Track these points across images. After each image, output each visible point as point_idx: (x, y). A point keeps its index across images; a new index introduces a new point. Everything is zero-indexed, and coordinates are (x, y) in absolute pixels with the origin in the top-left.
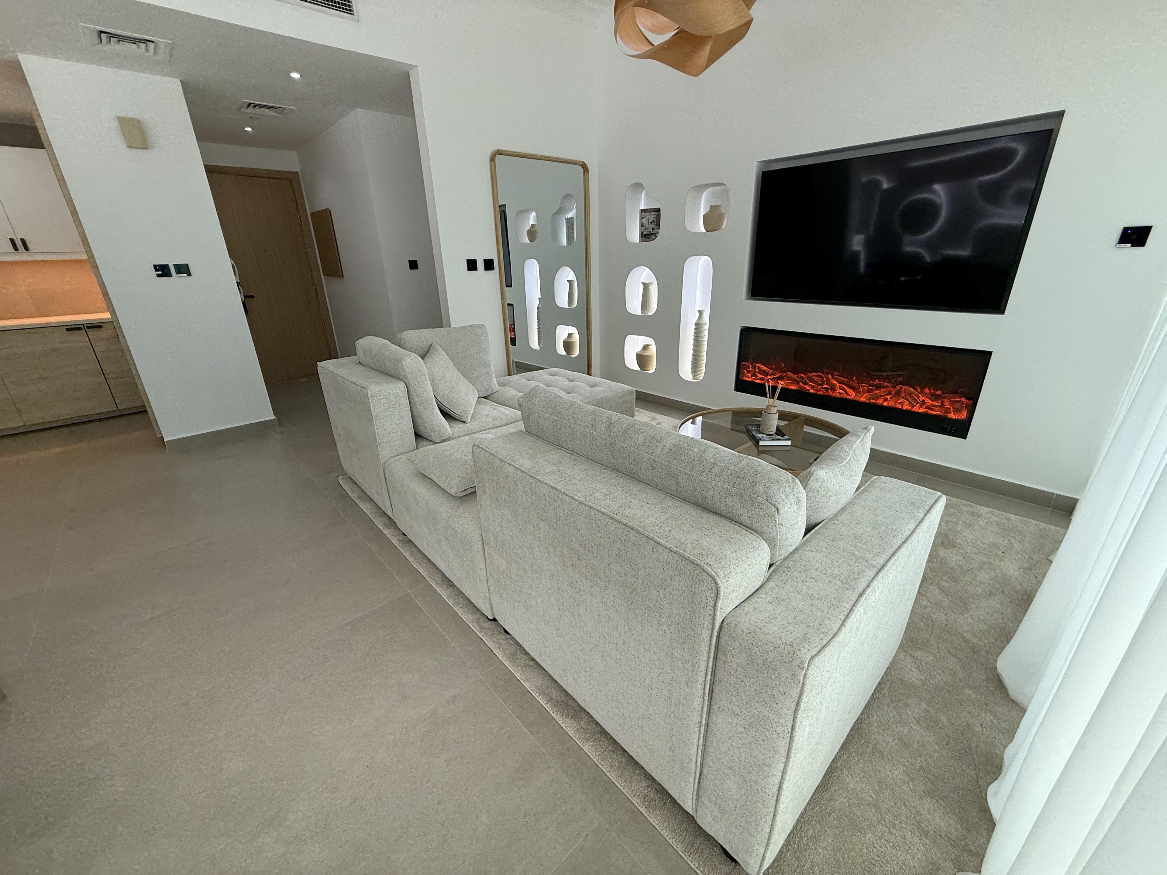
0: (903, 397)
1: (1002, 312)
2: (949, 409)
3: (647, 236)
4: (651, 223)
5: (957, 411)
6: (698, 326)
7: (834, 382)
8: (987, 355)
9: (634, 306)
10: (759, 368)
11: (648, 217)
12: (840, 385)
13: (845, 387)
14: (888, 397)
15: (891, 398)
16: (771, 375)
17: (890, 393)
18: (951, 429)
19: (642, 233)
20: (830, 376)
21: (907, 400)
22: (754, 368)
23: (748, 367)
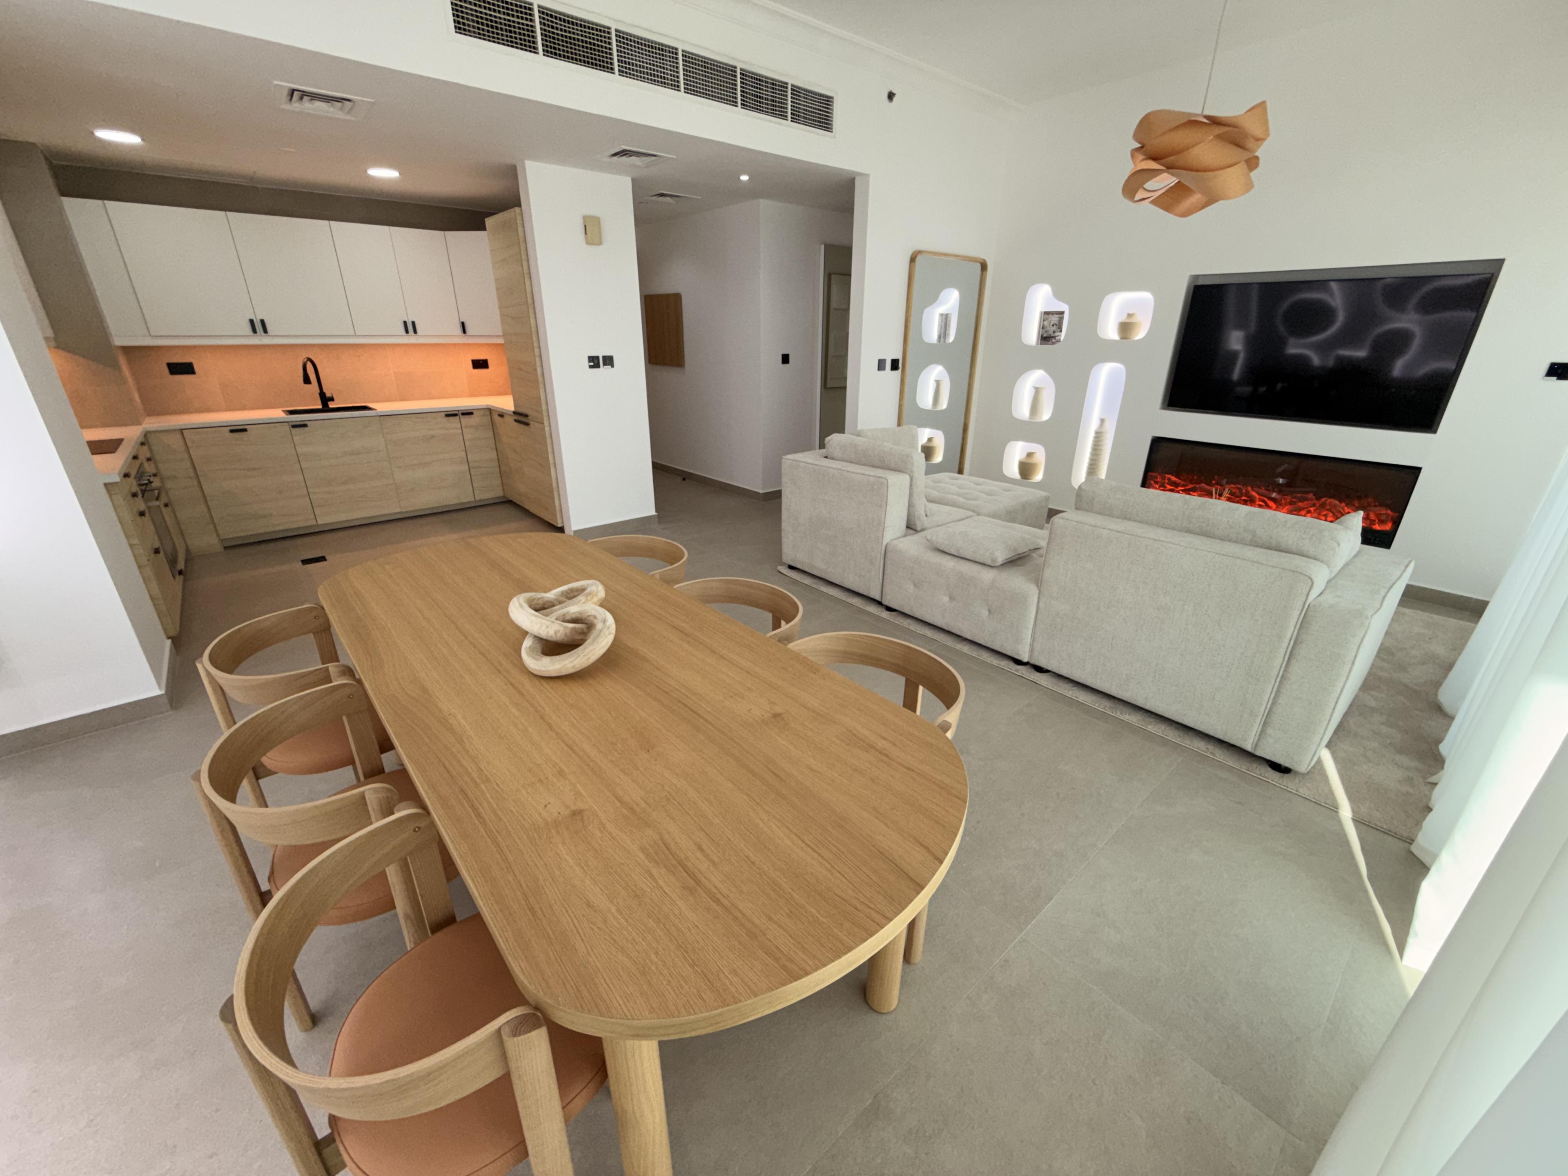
0: (1328, 510)
1: (1435, 432)
2: (1374, 521)
3: (1046, 339)
4: (1053, 325)
5: (1382, 522)
6: (1099, 436)
7: (1254, 494)
8: (1418, 470)
9: (1023, 410)
10: (1169, 479)
11: (1050, 319)
12: (1261, 497)
13: (1265, 499)
14: (1312, 509)
15: (1315, 510)
16: (1182, 486)
17: (1314, 505)
18: (1375, 539)
19: (1042, 336)
20: (1249, 489)
21: (1332, 512)
22: (1164, 478)
23: (1157, 478)
